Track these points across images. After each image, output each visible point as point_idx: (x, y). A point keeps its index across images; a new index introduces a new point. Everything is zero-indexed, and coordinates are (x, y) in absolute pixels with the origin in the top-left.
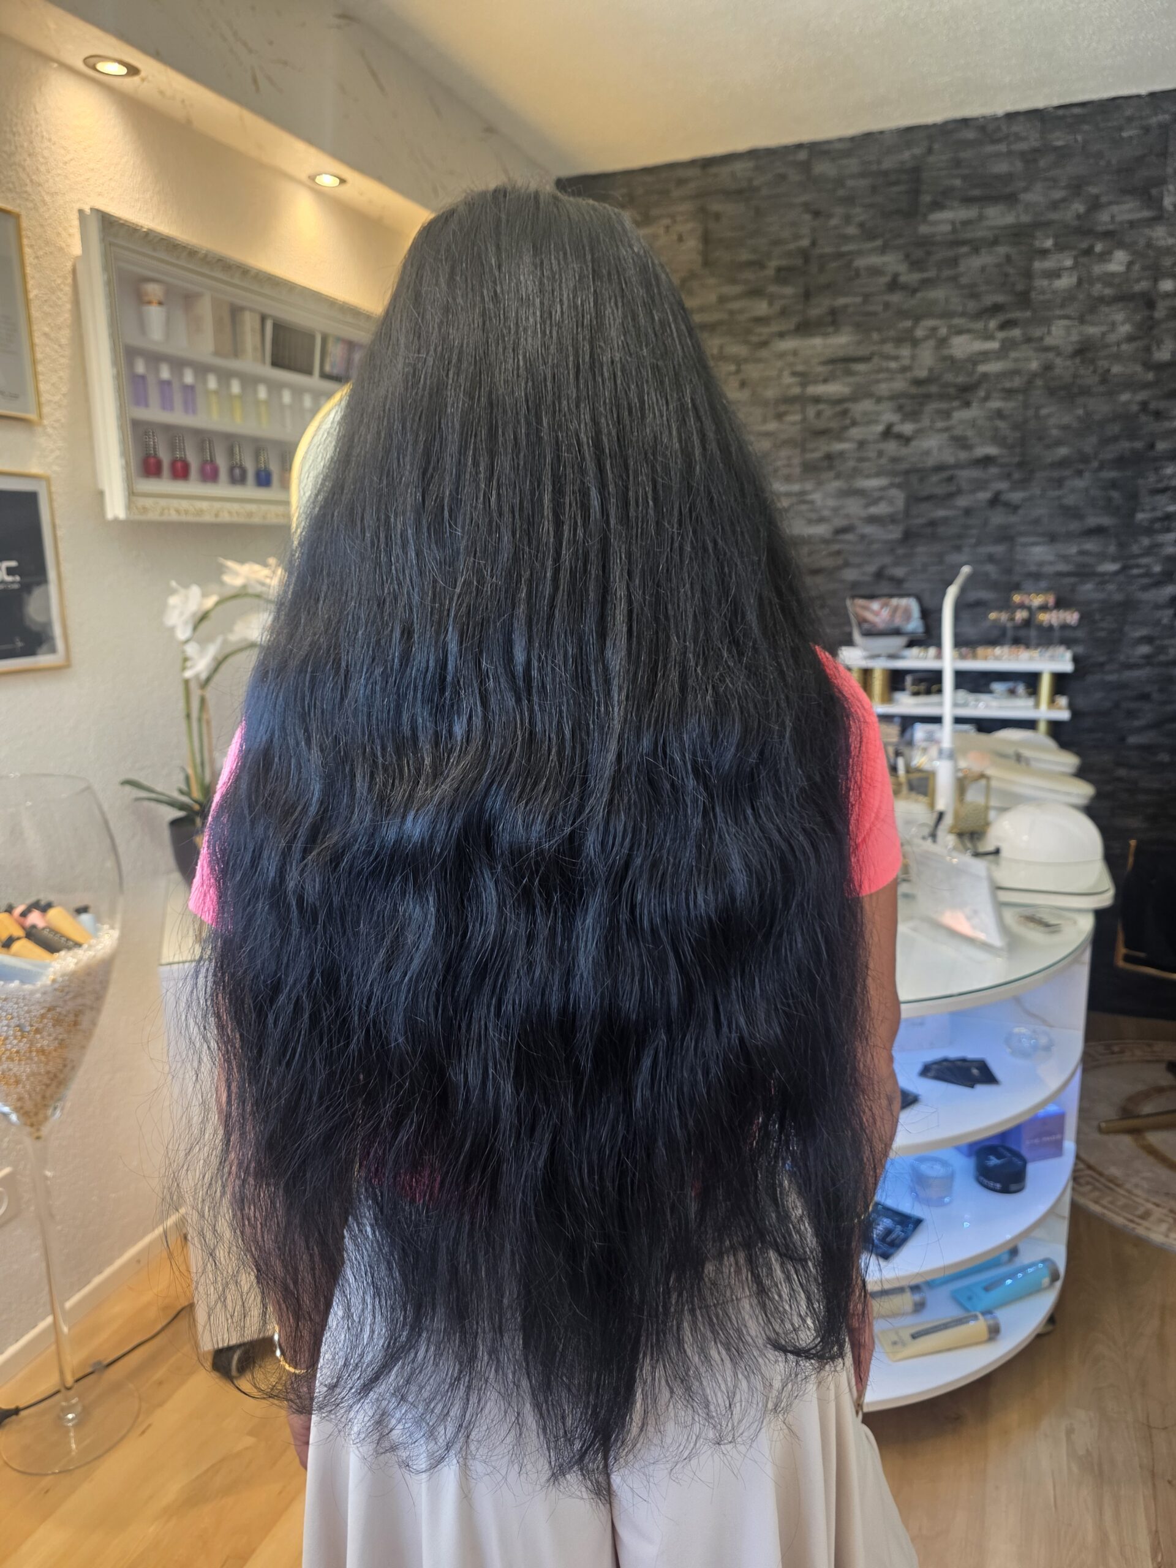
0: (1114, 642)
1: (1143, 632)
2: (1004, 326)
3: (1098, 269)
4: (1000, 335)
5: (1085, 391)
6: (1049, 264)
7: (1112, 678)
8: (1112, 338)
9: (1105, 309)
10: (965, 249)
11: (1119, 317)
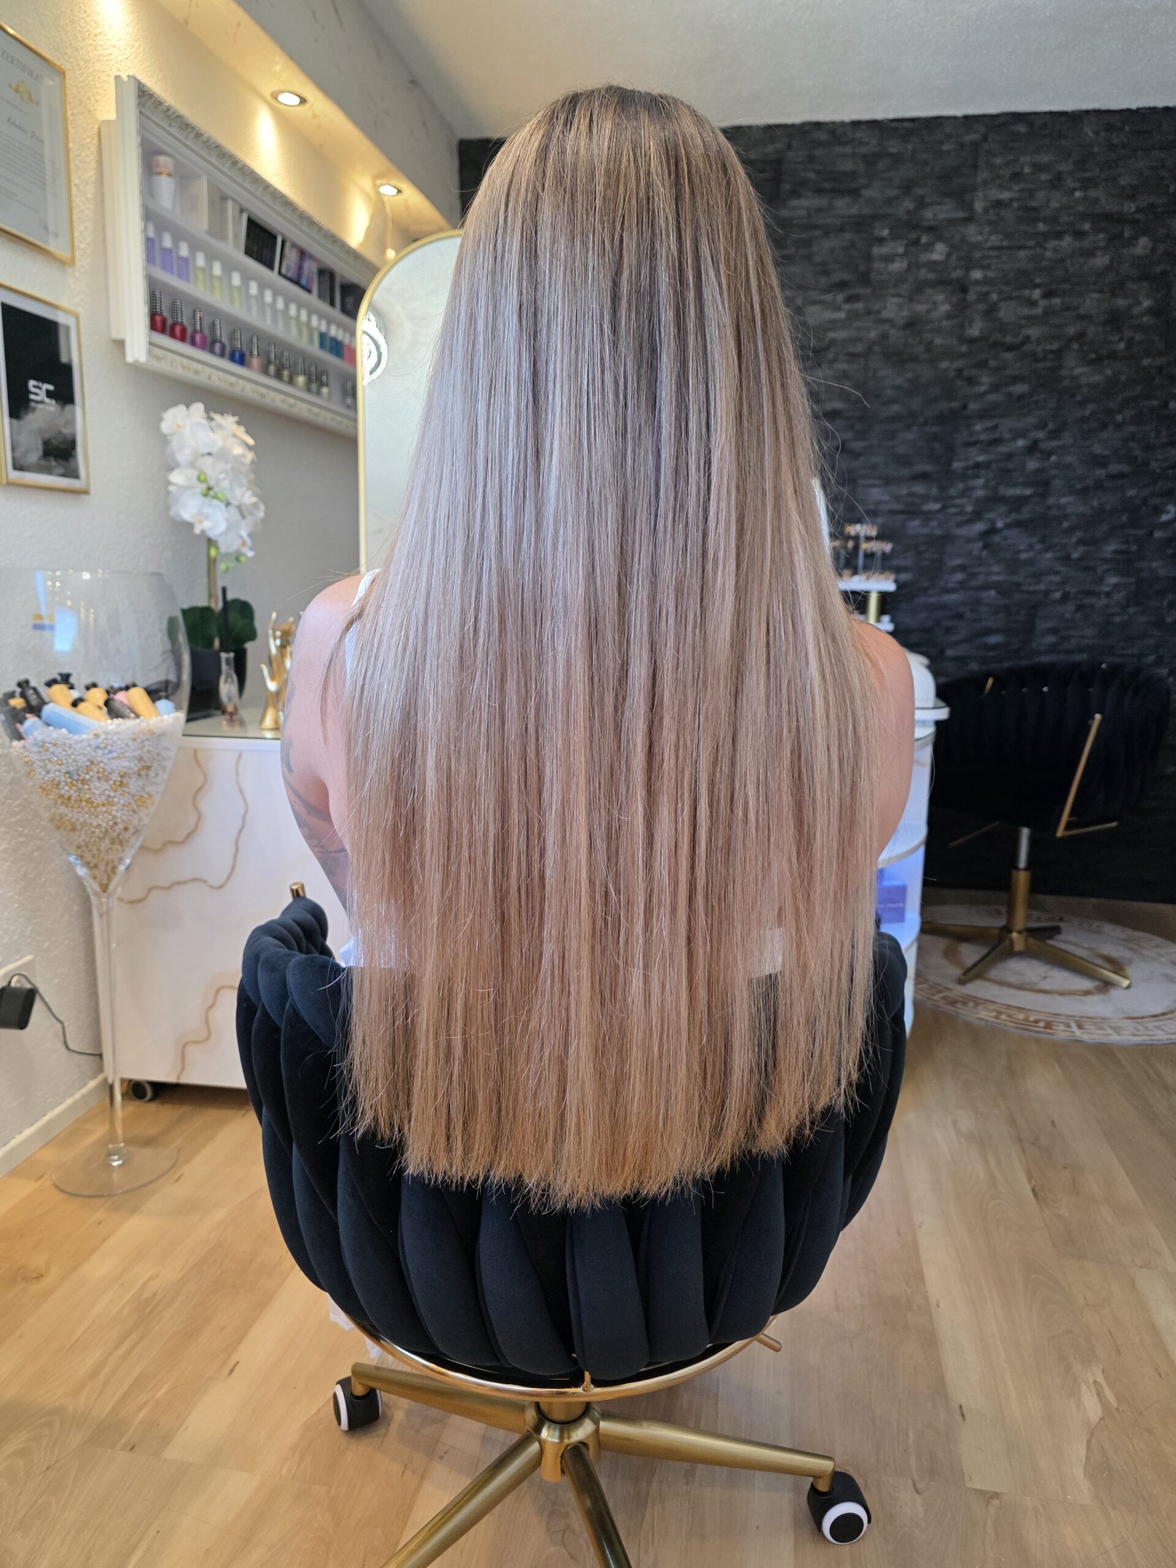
0: (933, 571)
1: (958, 562)
2: (850, 299)
3: (924, 257)
4: (847, 307)
5: (913, 359)
6: (884, 250)
7: (934, 600)
8: (935, 315)
9: (929, 291)
10: (817, 233)
11: (940, 297)
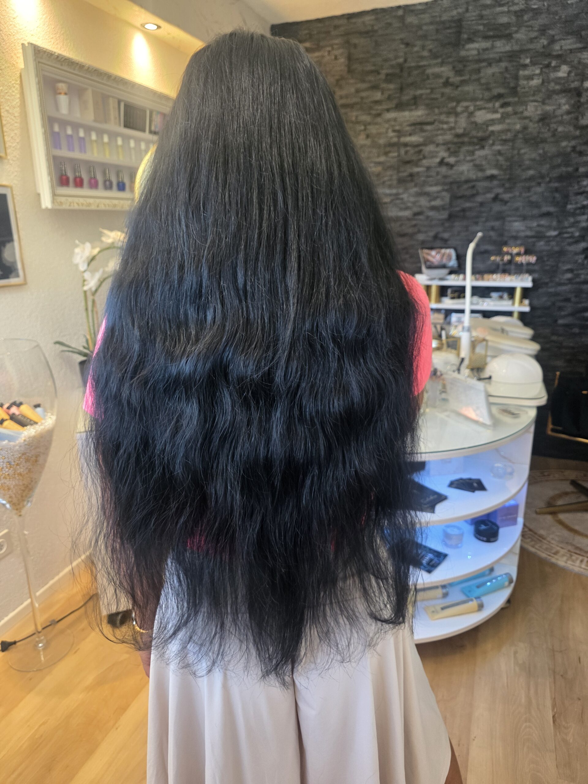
0: (554, 271)
1: (569, 266)
2: (503, 106)
3: (552, 75)
4: (501, 110)
5: (544, 141)
6: (527, 73)
7: (552, 290)
8: (559, 112)
9: (555, 97)
10: (484, 64)
11: (563, 101)
